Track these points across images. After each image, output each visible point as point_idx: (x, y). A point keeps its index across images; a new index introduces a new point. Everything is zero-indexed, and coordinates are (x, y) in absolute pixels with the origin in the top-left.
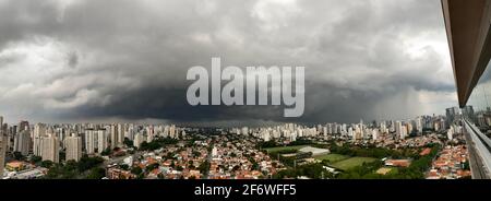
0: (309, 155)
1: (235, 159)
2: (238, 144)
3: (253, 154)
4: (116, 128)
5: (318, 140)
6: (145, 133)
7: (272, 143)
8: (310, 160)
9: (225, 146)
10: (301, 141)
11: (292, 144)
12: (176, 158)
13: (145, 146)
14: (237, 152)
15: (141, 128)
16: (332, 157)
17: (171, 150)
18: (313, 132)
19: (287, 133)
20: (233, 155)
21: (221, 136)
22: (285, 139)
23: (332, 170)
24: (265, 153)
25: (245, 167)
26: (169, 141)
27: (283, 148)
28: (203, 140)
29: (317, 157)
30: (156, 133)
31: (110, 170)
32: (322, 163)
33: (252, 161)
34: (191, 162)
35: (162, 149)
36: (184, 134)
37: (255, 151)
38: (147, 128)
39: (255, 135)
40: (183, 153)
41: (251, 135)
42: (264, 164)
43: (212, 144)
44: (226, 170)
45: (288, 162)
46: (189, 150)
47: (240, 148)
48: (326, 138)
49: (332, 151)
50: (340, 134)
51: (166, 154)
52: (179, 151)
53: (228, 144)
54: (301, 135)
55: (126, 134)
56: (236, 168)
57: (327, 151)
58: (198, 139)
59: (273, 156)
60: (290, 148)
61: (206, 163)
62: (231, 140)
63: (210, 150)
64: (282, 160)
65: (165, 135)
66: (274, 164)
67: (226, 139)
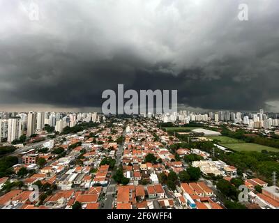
0: (202, 135)
1: (142, 134)
2: (145, 124)
3: (155, 131)
4: (34, 116)
5: (209, 124)
6: (68, 120)
7: (169, 124)
8: (203, 138)
9: (135, 125)
10: (194, 124)
11: (186, 125)
12: (98, 136)
13: (68, 130)
14: (144, 129)
15: (64, 115)
16: (223, 139)
17: (93, 131)
18: (205, 117)
19: (181, 118)
20: (141, 131)
21: (132, 119)
22: (180, 122)
23: (223, 148)
24: (164, 130)
25: (150, 139)
26: (91, 124)
27: (178, 128)
28: (119, 122)
29: (208, 136)
30: (78, 119)
31: (24, 157)
32: (214, 142)
33: (155, 135)
34: (110, 138)
35: (84, 131)
36: (104, 118)
37: (157, 129)
38: (71, 115)
39: (157, 118)
40: (104, 132)
41: (154, 118)
42: (163, 138)
43: (126, 124)
44: (136, 141)
45: (182, 138)
46: (109, 130)
47: (146, 127)
48: (217, 123)
49: (224, 134)
50: (233, 121)
51: (88, 134)
52: (100, 131)
53: (138, 124)
54: (193, 119)
55: (46, 122)
56: (143, 140)
57: (219, 133)
58: (116, 121)
59: (170, 133)
60: (185, 128)
61: (122, 137)
62: (139, 121)
63: (124, 128)
64: (177, 136)
65: (87, 120)
66: (171, 139)
67: (136, 120)
